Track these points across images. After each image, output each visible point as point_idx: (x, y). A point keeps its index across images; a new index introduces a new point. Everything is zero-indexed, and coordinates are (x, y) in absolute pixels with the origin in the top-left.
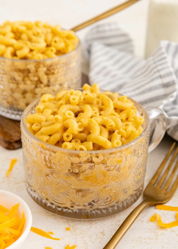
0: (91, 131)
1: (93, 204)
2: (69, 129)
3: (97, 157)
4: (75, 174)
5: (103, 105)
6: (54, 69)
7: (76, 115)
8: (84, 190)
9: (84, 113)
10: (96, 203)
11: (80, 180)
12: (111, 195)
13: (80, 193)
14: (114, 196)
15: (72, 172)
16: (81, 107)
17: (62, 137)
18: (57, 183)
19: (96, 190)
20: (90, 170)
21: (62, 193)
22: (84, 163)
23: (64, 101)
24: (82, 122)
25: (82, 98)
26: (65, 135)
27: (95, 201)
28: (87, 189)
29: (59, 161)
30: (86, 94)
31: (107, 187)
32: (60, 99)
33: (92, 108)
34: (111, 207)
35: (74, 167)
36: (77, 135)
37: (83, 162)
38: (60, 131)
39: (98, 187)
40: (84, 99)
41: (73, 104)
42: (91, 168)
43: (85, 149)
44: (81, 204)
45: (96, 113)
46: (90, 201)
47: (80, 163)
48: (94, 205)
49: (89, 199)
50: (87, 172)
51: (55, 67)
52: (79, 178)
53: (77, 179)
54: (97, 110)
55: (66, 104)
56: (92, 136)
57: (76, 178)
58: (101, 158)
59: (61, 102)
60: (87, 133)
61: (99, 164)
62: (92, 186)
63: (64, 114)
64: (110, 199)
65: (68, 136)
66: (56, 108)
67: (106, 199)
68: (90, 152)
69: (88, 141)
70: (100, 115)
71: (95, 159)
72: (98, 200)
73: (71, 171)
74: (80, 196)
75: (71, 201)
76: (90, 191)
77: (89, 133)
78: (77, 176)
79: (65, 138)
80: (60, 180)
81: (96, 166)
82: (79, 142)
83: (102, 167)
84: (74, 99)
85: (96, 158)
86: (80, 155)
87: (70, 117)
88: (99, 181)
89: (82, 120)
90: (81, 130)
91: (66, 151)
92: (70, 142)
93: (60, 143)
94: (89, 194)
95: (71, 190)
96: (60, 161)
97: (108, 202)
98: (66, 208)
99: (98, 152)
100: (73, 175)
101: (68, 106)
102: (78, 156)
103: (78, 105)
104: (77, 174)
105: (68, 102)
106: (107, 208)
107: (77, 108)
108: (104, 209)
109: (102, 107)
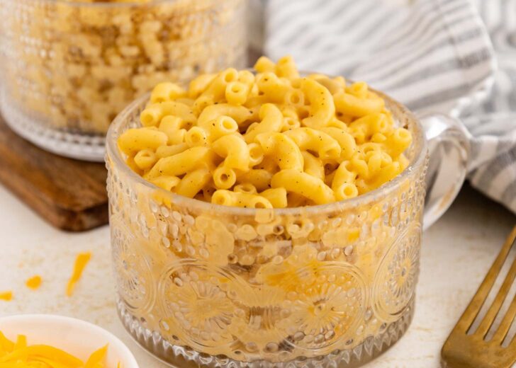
0: (281, 164)
1: (289, 346)
2: (227, 160)
3: (300, 225)
4: (245, 270)
5: (308, 103)
6: (179, 26)
7: (243, 130)
8: (267, 310)
9: (261, 123)
10: (298, 343)
11: (256, 284)
12: (333, 321)
13: (258, 319)
14: (341, 326)
15: (238, 264)
16: (253, 109)
17: (211, 180)
18: (201, 294)
19: (297, 308)
20: (281, 258)
21: (214, 319)
22: (266, 240)
23: (213, 96)
24: (259, 143)
25: (255, 90)
26: (218, 172)
27: (296, 336)
28: (275, 308)
29: (205, 236)
30: (266, 80)
31: (323, 301)
32: (199, 95)
33: (282, 111)
34: (333, 353)
35: (244, 250)
36: (247, 173)
37: (263, 238)
38: (206, 165)
39: (301, 300)
40: (261, 93)
41: (234, 104)
42: (284, 252)
43: (269, 205)
44: (261, 347)
45: (291, 123)
46: (282, 337)
47: (257, 240)
48: (293, 348)
49: (277, 334)
50: (274, 262)
51: (182, 21)
52: (254, 279)
53: (251, 281)
54: (295, 117)
55: (216, 103)
56: (284, 174)
57: (247, 281)
58: (309, 225)
59: (203, 99)
60: (271, 169)
61: (302, 241)
62: (286, 298)
63: (214, 125)
64: (331, 333)
65: (225, 177)
66: (192, 115)
67: (322, 331)
68: (279, 212)
69: (275, 187)
70: (302, 126)
71: (292, 230)
72: (301, 334)
73: (235, 262)
74: (258, 326)
75: (235, 338)
76: (281, 313)
77: (277, 169)
78: (251, 274)
79: (218, 181)
80: (207, 284)
81: (296, 247)
82: (254, 190)
83: (312, 250)
84: (236, 92)
85: (297, 226)
86: (257, 219)
87: (227, 131)
88: (303, 285)
89: (259, 137)
90: (256, 161)
91: (221, 209)
92: (232, 189)
93: (206, 194)
94: (280, 319)
95: (236, 310)
96: (207, 238)
97: (325, 340)
98: (222, 357)
99: (301, 210)
100: (240, 271)
101: (221, 108)
102: (251, 221)
103: (245, 105)
104: (248, 270)
105: (221, 98)
106: (323, 357)
107: (245, 114)
108: (317, 358)
109: (307, 108)
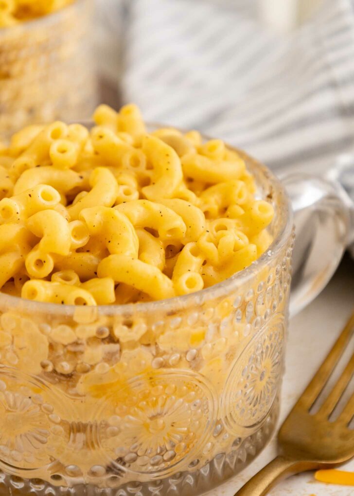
0: (111, 247)
1: (120, 470)
2: (42, 242)
3: (129, 325)
4: (62, 378)
5: (150, 167)
6: (9, 63)
7: (69, 200)
8: (91, 427)
9: (92, 192)
10: (129, 466)
11: (77, 395)
12: (174, 440)
13: (81, 437)
14: (183, 444)
15: (54, 371)
16: (84, 174)
17: (23, 266)
18: (10, 406)
19: (127, 425)
20: (107, 365)
21: (25, 435)
22: (88, 343)
23: (35, 157)
24: (83, 220)
25: (90, 148)
26: (32, 258)
27: (127, 458)
28: (101, 424)
29: (13, 337)
30: (101, 137)
31: (159, 415)
32: (21, 152)
33: (117, 177)
34: (174, 477)
35: (58, 357)
36: (68, 258)
37: (84, 342)
38: (18, 247)
39: (132, 415)
40: (96, 153)
41: (60, 167)
42: (110, 358)
43: (91, 301)
44: (84, 469)
45: (127, 193)
46: (111, 459)
47: (76, 344)
48: (123, 471)
49: (106, 452)
50: (97, 370)
51: (12, 56)
52: (74, 389)
53: (70, 392)
54: (132, 184)
55: (38, 166)
56: (113, 261)
57: (66, 391)
58: (141, 328)
59: (24, 159)
60: (98, 252)
61: (133, 345)
62: (114, 413)
63: (30, 195)
64: (171, 453)
65: (40, 263)
66: (8, 179)
67: (159, 451)
68: (107, 310)
69: (101, 277)
70: (142, 197)
71: (120, 331)
72: (133, 455)
73: (50, 368)
74: (80, 445)
75: (52, 459)
76: (108, 430)
77: (106, 253)
78: (70, 383)
79: (31, 269)
80: (16, 395)
81: (124, 352)
82: (76, 279)
83: (145, 355)
84: (63, 152)
85: (125, 328)
86: (76, 319)
87: (47, 203)
88: (135, 398)
89: (85, 213)
90: (80, 243)
91: (32, 307)
92: (48, 278)
93: (17, 282)
94: (107, 438)
95: (53, 426)
96: (15, 339)
97: (164, 461)
98: (38, 481)
99: (132, 308)
100: (57, 380)
101: (46, 172)
102: (71, 323)
103: (75, 169)
104: (69, 378)
105: (45, 160)
106: (161, 481)
107: (73, 179)
108: (154, 483)
109: (149, 173)
